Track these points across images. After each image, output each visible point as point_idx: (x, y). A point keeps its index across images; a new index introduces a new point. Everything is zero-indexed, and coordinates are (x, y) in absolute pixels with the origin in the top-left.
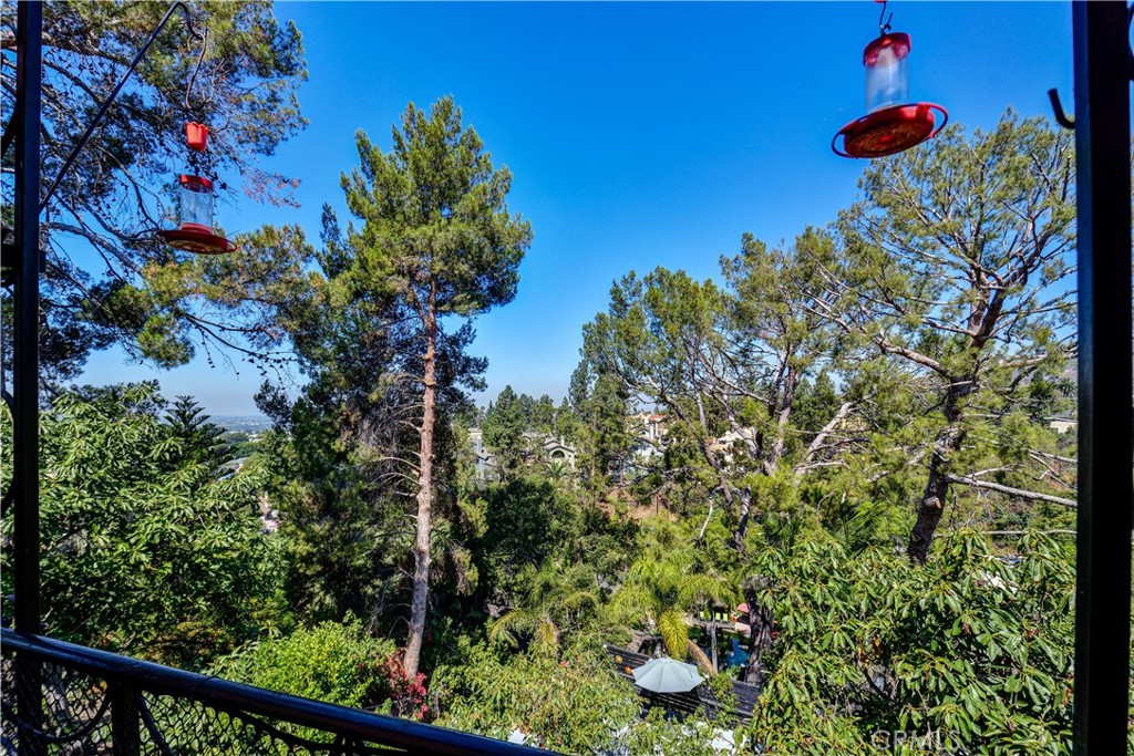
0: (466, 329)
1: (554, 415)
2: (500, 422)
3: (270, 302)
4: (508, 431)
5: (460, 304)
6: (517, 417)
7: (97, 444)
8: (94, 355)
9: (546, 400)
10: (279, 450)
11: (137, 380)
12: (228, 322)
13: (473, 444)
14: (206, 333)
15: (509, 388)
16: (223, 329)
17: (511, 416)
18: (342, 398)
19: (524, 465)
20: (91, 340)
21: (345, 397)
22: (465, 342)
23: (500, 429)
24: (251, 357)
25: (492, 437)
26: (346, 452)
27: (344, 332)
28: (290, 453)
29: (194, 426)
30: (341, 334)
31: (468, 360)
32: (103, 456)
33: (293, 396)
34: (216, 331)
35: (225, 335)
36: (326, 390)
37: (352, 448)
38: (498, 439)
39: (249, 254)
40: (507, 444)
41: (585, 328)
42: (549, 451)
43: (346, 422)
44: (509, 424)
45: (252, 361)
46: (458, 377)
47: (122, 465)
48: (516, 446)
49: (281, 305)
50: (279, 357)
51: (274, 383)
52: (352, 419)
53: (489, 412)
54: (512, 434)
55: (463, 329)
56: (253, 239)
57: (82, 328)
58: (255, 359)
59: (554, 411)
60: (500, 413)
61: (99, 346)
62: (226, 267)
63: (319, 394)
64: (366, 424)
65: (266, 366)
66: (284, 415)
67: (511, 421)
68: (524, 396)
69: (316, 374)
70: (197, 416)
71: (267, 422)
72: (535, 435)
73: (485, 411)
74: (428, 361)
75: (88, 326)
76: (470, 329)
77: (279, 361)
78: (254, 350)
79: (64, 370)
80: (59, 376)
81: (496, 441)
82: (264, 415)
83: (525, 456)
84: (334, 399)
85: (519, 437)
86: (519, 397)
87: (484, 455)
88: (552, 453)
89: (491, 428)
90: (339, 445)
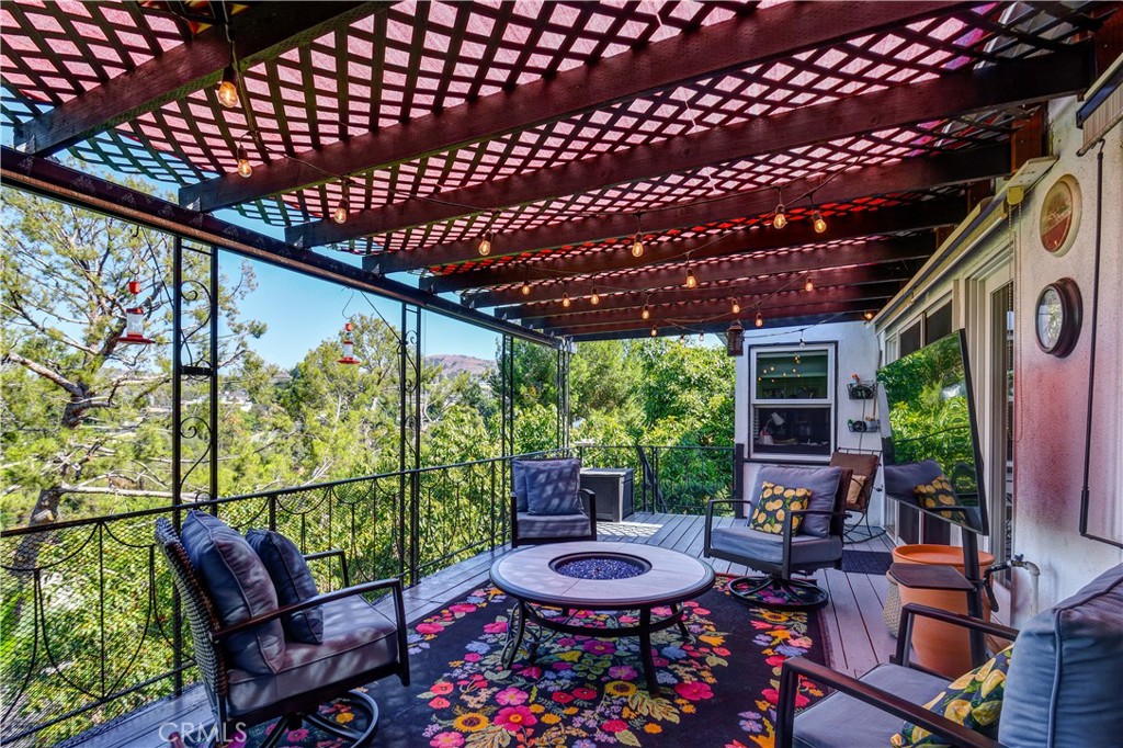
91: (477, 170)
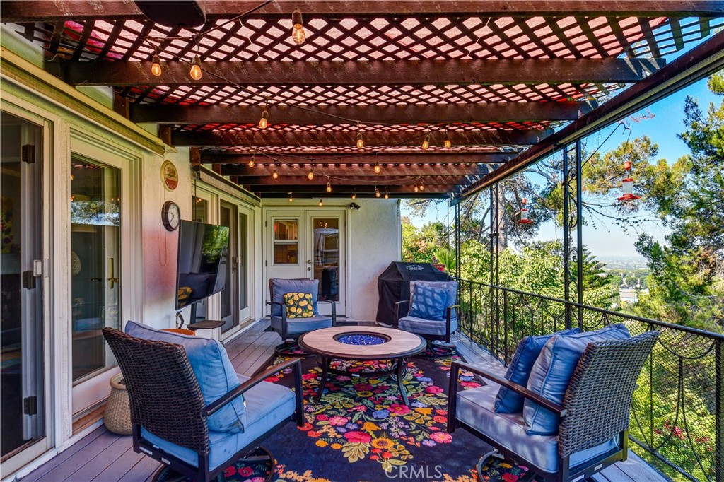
7: (535, 268)
8: (543, 225)
12: (604, 202)
14: (591, 210)
16: (601, 206)
20: (541, 218)
24: (617, 221)
26: (704, 285)
29: (587, 262)
32: (537, 273)
34: (597, 208)
35: (603, 210)
39: (613, 163)
45: (618, 224)
47: (545, 278)
50: (635, 220)
56: (615, 153)
57: (537, 213)
58: (620, 222)
61: (544, 220)
62: (600, 173)
65: (627, 226)
69: (677, 226)
70: (589, 257)
77: (636, 222)
78: (620, 217)
79: (530, 234)
80: (528, 236)
90: (697, 279)
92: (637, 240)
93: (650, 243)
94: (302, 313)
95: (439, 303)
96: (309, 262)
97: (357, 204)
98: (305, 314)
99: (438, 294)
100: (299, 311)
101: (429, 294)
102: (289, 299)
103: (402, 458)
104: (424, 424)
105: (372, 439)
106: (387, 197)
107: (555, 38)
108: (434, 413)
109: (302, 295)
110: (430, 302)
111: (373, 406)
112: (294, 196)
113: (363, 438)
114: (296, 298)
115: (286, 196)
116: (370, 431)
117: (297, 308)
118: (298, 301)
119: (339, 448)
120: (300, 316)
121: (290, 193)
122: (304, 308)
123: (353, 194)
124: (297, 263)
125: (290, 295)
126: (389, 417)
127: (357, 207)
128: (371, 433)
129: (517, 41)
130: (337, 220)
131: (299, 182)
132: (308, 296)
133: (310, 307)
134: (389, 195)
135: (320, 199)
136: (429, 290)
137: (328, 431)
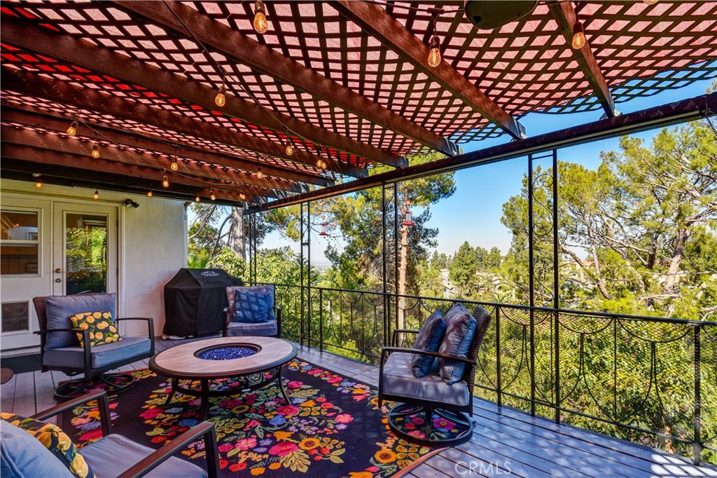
0: (426, 213)
1: (502, 261)
2: (459, 265)
3: (331, 212)
4: (466, 271)
5: (419, 201)
6: (472, 262)
8: (267, 235)
9: (495, 251)
10: (335, 279)
11: (283, 246)
13: (442, 280)
15: (466, 243)
17: (467, 262)
18: (361, 253)
19: (477, 294)
21: (363, 252)
22: (425, 220)
23: (460, 270)
25: (455, 274)
26: (363, 279)
27: (363, 219)
28: (339, 279)
30: (361, 221)
31: (427, 230)
33: (341, 251)
36: (355, 248)
37: (365, 276)
38: (459, 276)
40: (465, 280)
41: (504, 206)
42: (495, 286)
43: (364, 264)
44: (466, 267)
46: (421, 240)
48: (471, 281)
49: (336, 213)
50: (335, 235)
51: (332, 245)
52: (366, 263)
53: (455, 258)
54: (469, 273)
55: (425, 213)
59: (501, 258)
60: (460, 259)
61: (269, 231)
63: (351, 251)
64: (372, 265)
65: (330, 239)
66: (336, 261)
67: (468, 265)
68: (478, 248)
69: (350, 241)
71: (329, 264)
72: (485, 274)
73: (452, 258)
74: (403, 232)
75: (266, 224)
76: (428, 212)
77: (335, 237)
81: (457, 277)
82: (327, 260)
83: (478, 288)
84: (358, 253)
85: (474, 276)
86: (475, 249)
87: (450, 287)
88: (498, 287)
89: (455, 269)
90: (360, 275)
91: (421, 110)
92: (326, 249)
93: (332, 251)
94: (104, 338)
95: (263, 306)
96: (57, 271)
97: (134, 201)
98: (108, 339)
99: (261, 298)
100: (99, 336)
101: (253, 299)
102: (79, 322)
103: (337, 447)
104: (321, 414)
105: (297, 444)
106: (198, 199)
107: (314, 110)
108: (318, 404)
109: (98, 315)
110: (256, 308)
111: (262, 417)
112: (44, 180)
113: (288, 447)
114: (91, 320)
115: (31, 179)
116: (287, 439)
117: (95, 333)
118: (95, 323)
119: (279, 466)
120: (101, 343)
121: (37, 175)
122: (106, 331)
123: (150, 191)
124: (37, 272)
125: (80, 316)
126: (287, 420)
127: (135, 205)
128: (290, 440)
129: (291, 104)
130: (104, 219)
131: (76, 164)
132: (107, 315)
133: (112, 329)
134: (201, 198)
135: (96, 190)
136: (252, 296)
137: (248, 457)
